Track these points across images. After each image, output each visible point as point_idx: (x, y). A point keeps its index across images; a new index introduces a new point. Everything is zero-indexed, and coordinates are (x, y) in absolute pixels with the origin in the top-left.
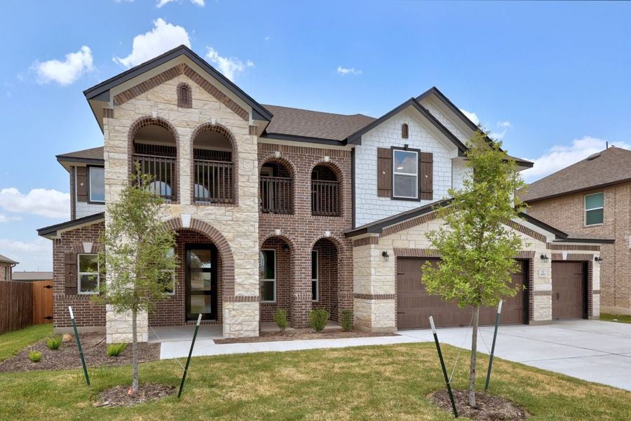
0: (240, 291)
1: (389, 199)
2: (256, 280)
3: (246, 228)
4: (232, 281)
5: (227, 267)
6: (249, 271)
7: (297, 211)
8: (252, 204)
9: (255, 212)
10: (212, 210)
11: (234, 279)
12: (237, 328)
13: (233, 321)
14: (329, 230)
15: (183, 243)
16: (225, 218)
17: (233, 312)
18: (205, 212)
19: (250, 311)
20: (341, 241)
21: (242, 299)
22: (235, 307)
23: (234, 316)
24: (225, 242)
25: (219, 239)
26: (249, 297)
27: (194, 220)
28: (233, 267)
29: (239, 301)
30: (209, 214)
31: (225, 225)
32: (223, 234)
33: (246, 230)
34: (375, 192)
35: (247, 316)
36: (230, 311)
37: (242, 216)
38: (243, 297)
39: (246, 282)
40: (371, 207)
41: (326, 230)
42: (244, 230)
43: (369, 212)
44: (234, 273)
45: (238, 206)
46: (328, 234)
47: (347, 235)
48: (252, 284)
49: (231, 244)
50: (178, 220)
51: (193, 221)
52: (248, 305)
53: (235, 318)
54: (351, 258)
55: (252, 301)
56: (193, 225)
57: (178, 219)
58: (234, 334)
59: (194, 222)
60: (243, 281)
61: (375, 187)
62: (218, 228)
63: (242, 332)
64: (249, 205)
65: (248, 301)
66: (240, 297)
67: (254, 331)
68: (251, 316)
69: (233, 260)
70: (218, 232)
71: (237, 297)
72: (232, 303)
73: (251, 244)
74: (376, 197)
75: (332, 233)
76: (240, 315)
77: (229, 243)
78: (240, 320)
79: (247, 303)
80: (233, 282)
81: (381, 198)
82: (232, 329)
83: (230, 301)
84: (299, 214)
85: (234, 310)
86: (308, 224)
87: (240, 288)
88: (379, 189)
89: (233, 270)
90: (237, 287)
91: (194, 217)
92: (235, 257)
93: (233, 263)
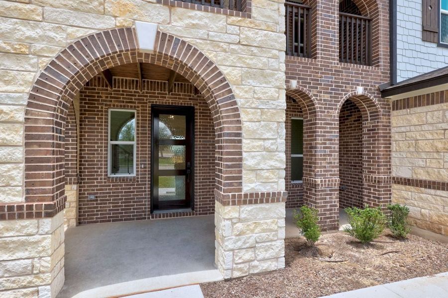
0: (252, 182)
1: (435, 45)
2: (281, 161)
3: (265, 60)
4: (238, 163)
5: (229, 135)
6: (268, 144)
7: (320, 54)
8: (276, 16)
9: (280, 32)
10: (200, 19)
11: (241, 160)
12: (248, 255)
13: (239, 244)
14: (362, 85)
15: (149, 105)
16: (226, 38)
17: (240, 226)
18: (187, 21)
19: (269, 221)
20: (376, 101)
21: (255, 199)
22: (243, 216)
23: (241, 234)
24: (225, 85)
25: (213, 79)
26: (268, 194)
27: (164, 35)
28: (239, 135)
29: (251, 202)
30: (194, 26)
31: (225, 51)
32: (222, 69)
33: (264, 64)
34: (419, 34)
35: (264, 231)
36: (233, 224)
37: (257, 37)
38: (257, 194)
39: (262, 166)
40: (415, 54)
41: (358, 85)
42: (260, 65)
43: (412, 61)
44: (241, 147)
45: (249, 17)
46: (360, 90)
47: (384, 93)
48: (273, 169)
49: (236, 91)
50: (127, 33)
51: (162, 37)
52: (267, 210)
53: (243, 238)
54: (388, 126)
55: (273, 201)
56: (162, 47)
57: (129, 30)
58: (240, 270)
59: (163, 40)
60: (258, 164)
61: (420, 28)
62: (211, 56)
63: (256, 263)
64: (269, 17)
65: (267, 201)
66: (251, 195)
67: (277, 258)
68: (271, 230)
69: (239, 122)
70: (211, 63)
71: (246, 195)
72: (237, 207)
73: (272, 92)
74: (420, 41)
75: (365, 89)
76: (252, 231)
77: (233, 88)
78: (251, 241)
79: (264, 206)
80: (240, 166)
81: (427, 44)
82: (237, 260)
83: (234, 203)
84: (322, 58)
85: (240, 220)
86: (334, 74)
87: (252, 176)
88: (424, 30)
89: (240, 141)
90: (245, 175)
91: (163, 29)
92: (243, 117)
93: (240, 128)
